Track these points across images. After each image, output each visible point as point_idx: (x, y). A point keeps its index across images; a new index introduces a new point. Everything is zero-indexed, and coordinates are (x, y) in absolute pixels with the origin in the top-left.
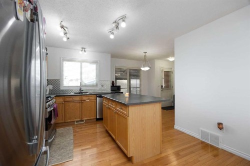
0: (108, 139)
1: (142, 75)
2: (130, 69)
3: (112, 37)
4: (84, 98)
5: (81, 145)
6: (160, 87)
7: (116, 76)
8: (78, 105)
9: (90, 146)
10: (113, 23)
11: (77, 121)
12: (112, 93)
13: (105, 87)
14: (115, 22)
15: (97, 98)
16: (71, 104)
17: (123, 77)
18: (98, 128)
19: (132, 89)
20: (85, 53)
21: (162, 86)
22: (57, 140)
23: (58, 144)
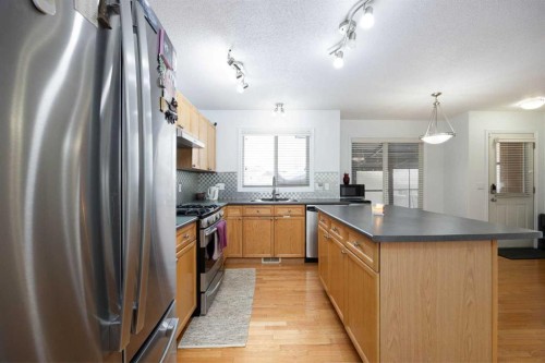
0: (326, 314)
1: (426, 156)
2: (390, 145)
3: (338, 63)
4: (281, 211)
5: (265, 316)
6: (487, 188)
7: (353, 162)
8: (268, 225)
9: (283, 323)
10: (341, 25)
11: (266, 259)
12: (342, 202)
13: (327, 186)
14: (346, 21)
15: (309, 213)
16: (255, 222)
17: (371, 164)
18: (309, 281)
19: (396, 194)
20: (284, 115)
21: (494, 187)
22: (225, 294)
23: (226, 303)
